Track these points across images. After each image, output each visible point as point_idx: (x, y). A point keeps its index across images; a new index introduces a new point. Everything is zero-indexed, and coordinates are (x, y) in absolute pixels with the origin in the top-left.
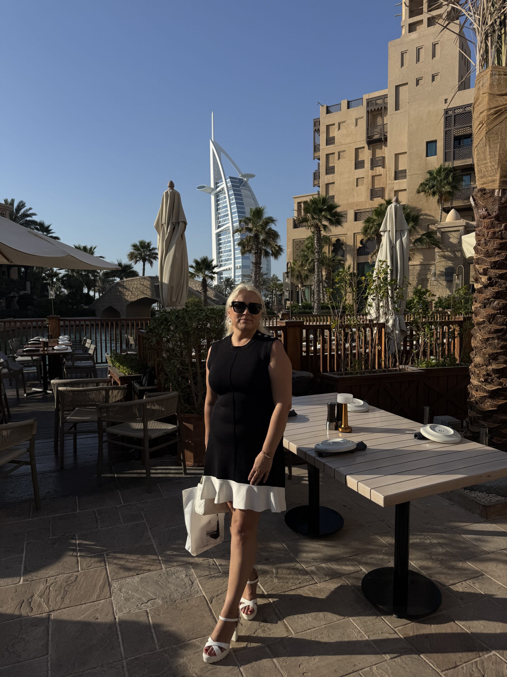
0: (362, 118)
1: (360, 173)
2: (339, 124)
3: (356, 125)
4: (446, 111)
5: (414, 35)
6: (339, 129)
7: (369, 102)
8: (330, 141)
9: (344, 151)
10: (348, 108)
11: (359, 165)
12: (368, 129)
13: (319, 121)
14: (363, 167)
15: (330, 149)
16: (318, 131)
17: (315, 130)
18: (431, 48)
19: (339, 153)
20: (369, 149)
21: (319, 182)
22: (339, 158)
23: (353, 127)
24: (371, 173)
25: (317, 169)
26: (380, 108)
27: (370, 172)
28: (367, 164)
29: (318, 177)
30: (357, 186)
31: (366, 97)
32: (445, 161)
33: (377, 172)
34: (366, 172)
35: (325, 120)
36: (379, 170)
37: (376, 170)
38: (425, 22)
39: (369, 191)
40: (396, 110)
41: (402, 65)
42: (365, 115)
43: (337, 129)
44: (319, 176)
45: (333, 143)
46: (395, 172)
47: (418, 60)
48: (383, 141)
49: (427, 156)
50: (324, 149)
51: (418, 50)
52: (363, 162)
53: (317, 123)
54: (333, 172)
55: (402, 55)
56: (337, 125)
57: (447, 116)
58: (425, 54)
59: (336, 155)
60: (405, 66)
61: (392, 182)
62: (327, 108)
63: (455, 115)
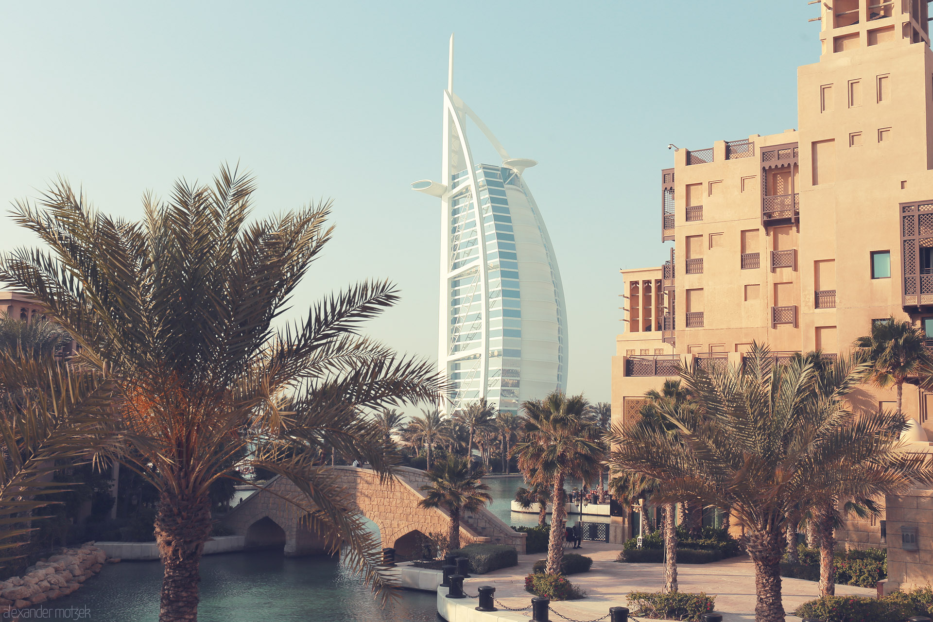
0: (753, 177)
1: (750, 276)
2: (711, 184)
3: (743, 189)
4: (905, 208)
5: (843, 59)
6: (710, 193)
7: (766, 154)
8: (692, 213)
9: (720, 234)
10: (727, 158)
11: (748, 261)
12: (764, 201)
13: (673, 174)
14: (756, 265)
15: (693, 227)
16: (672, 190)
17: (666, 188)
18: (874, 83)
19: (711, 236)
20: (768, 234)
21: (673, 283)
22: (711, 246)
23: (737, 191)
24: (771, 278)
25: (669, 259)
26: (786, 165)
27: (771, 274)
28: (765, 261)
29: (672, 276)
30: (746, 300)
31: (760, 143)
32: (906, 294)
33: (784, 277)
34: (762, 274)
35: (684, 175)
36: (786, 273)
37: (781, 273)
38: (864, 36)
39: (770, 311)
40: (814, 184)
41: (823, 108)
42: (758, 172)
43: (706, 193)
44: (673, 273)
45: (699, 218)
46: (816, 294)
47: (851, 102)
48: (792, 222)
49: (873, 277)
50: (682, 227)
51: (852, 85)
52: (757, 255)
53: (668, 176)
54: (700, 270)
55: (823, 90)
56: (705, 185)
57: (904, 214)
58: (865, 92)
59: (706, 239)
60: (827, 111)
61: (811, 311)
62: (688, 154)
63: (919, 215)
